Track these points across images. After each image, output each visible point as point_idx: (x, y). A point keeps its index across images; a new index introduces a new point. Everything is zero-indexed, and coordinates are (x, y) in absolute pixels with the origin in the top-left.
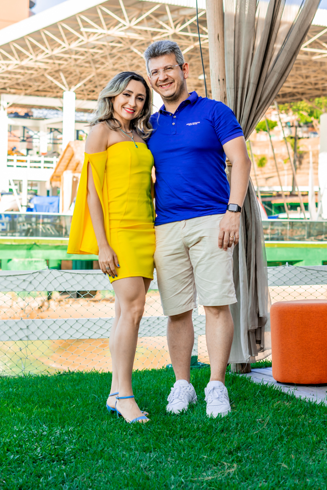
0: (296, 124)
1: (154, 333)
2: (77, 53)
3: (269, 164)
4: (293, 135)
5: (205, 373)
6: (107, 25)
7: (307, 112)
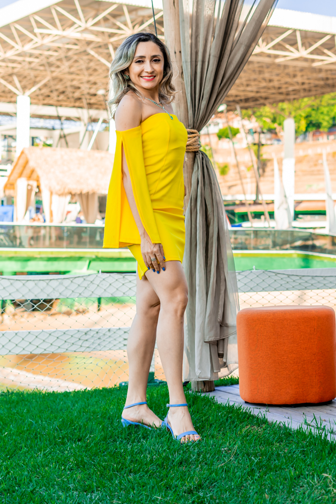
0: (259, 130)
1: (105, 346)
2: (31, 55)
3: (232, 172)
4: (257, 141)
5: (162, 393)
6: (62, 26)
7: (270, 118)
